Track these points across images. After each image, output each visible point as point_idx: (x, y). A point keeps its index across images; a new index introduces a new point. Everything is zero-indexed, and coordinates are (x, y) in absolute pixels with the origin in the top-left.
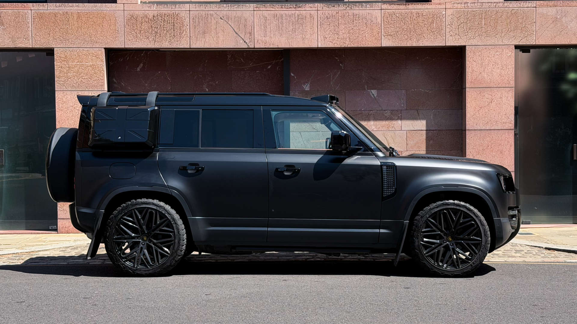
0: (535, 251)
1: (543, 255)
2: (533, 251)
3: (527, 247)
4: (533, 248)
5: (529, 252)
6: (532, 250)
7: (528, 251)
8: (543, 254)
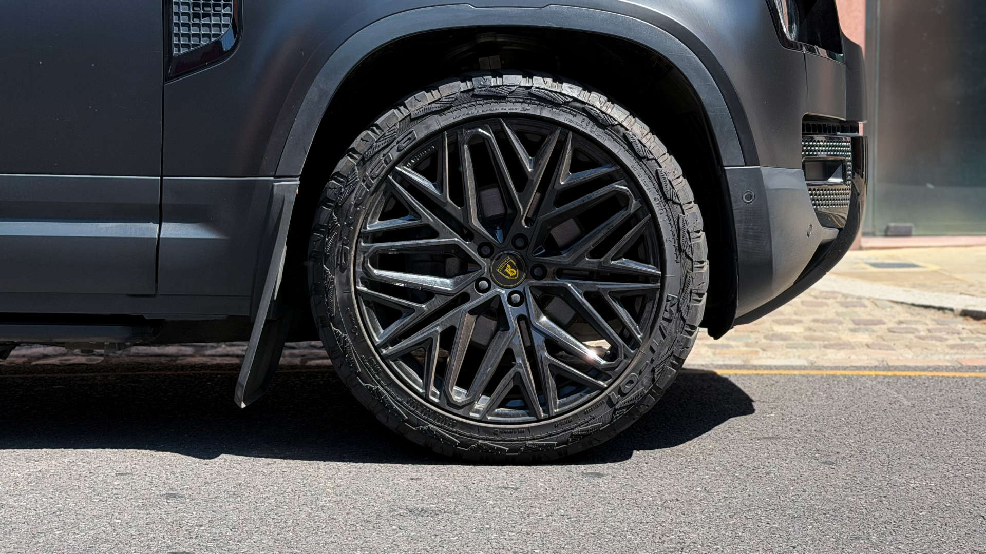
0: (927, 324)
1: (954, 340)
2: (917, 322)
3: (898, 308)
4: (919, 314)
5: (904, 326)
6: (913, 319)
7: (901, 322)
8: (956, 336)
